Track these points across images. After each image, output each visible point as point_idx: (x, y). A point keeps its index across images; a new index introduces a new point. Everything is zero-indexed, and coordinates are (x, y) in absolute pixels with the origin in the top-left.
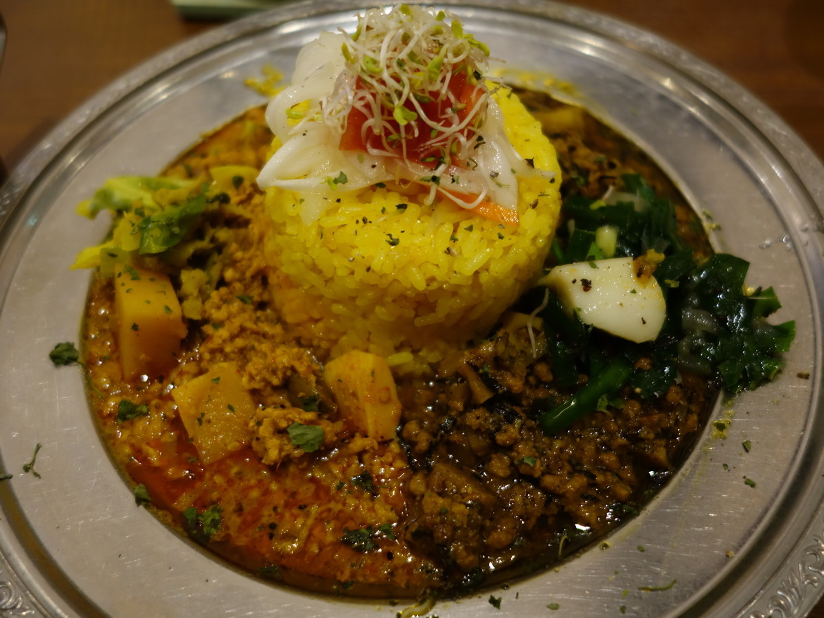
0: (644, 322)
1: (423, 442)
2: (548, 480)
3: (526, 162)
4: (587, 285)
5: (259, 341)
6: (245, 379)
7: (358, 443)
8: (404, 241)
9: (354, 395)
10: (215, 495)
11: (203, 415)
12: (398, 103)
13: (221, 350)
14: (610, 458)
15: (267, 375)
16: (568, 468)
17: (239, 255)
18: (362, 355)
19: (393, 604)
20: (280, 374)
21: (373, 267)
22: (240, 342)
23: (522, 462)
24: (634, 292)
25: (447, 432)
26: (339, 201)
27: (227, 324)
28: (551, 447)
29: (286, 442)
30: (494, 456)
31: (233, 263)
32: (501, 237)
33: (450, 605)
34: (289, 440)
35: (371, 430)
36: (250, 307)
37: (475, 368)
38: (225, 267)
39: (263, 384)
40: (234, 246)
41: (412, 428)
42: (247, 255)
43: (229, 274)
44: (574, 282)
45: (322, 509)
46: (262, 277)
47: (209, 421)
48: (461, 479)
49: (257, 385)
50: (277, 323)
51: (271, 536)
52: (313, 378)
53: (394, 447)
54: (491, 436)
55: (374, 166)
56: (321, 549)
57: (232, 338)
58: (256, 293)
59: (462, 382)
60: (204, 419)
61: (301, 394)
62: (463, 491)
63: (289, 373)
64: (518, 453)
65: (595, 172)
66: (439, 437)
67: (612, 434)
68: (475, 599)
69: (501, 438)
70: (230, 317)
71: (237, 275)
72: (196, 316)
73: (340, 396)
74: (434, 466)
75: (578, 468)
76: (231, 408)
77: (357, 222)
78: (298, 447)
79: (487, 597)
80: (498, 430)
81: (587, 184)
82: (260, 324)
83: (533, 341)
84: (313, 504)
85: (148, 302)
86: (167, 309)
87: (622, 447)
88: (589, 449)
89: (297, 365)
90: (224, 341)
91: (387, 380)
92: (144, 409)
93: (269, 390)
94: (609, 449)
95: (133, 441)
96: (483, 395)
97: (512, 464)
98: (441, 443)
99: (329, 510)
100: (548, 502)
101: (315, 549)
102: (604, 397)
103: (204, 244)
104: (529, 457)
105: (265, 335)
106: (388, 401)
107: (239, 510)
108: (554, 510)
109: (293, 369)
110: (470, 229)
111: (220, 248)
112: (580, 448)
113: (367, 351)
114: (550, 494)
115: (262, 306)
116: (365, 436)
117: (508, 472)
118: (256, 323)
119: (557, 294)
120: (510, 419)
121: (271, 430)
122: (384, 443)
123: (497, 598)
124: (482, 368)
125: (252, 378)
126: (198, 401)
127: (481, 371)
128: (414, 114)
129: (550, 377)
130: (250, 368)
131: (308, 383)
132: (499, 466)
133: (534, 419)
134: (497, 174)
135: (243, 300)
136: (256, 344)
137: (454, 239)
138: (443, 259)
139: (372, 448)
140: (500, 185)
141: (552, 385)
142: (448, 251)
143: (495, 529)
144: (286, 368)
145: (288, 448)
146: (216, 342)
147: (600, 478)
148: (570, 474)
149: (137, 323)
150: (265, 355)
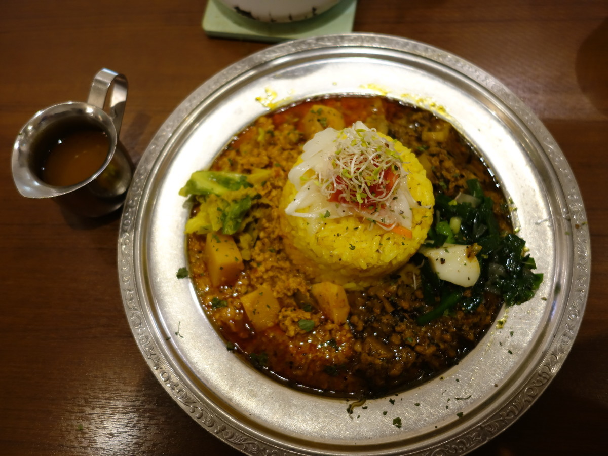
0: (469, 279)
1: (361, 326)
2: (418, 348)
3: (417, 204)
4: (443, 261)
5: (280, 272)
6: (275, 294)
7: (330, 326)
8: (357, 246)
9: (328, 303)
10: (263, 347)
11: (255, 310)
12: (359, 191)
13: (262, 277)
14: (448, 337)
15: (285, 291)
16: (428, 342)
17: (267, 225)
18: (332, 285)
19: (348, 401)
20: (292, 292)
21: (342, 259)
22: (271, 273)
23: (406, 339)
24: (465, 265)
25: (372, 323)
26: (325, 224)
27: (264, 264)
28: (420, 331)
29: (297, 327)
30: (393, 334)
31: (264, 229)
32: (403, 244)
33: (372, 401)
34: (299, 327)
35: (336, 320)
36: (274, 254)
37: (387, 299)
38: (260, 230)
39: (283, 295)
40: (264, 221)
41: (355, 318)
42: (272, 226)
43: (262, 234)
44: (437, 260)
45: (313, 355)
46: (280, 238)
47: (258, 313)
48: (378, 347)
49: (281, 296)
50: (286, 260)
51: (291, 367)
52: (308, 294)
53: (346, 327)
54: (393, 328)
55: (344, 211)
56: (314, 374)
57: (267, 271)
58: (276, 246)
59: (380, 303)
60: (256, 312)
61: (302, 302)
62: (379, 352)
63: (296, 291)
64: (405, 335)
65: (453, 182)
66: (368, 325)
67: (449, 327)
68: (383, 399)
69: (398, 329)
70: (265, 260)
71: (266, 235)
72: (247, 259)
73: (320, 301)
74: (366, 338)
75: (432, 341)
76: (268, 306)
77: (335, 235)
78: (303, 329)
79: (388, 398)
80: (397, 325)
81: (448, 189)
82: (279, 262)
83: (415, 281)
84: (309, 353)
85: (227, 256)
86: (236, 259)
87: (454, 332)
88: (438, 333)
89: (300, 287)
90: (263, 273)
91: (344, 296)
92: (225, 303)
93: (286, 297)
94: (447, 332)
95: (222, 319)
96: (390, 308)
97: (402, 339)
98: (369, 327)
99: (317, 356)
100: (417, 357)
101: (311, 374)
102: (447, 310)
103: (250, 219)
104: (410, 337)
105: (282, 268)
106: (344, 306)
107: (275, 354)
108: (420, 360)
109: (298, 290)
110: (388, 239)
111: (256, 220)
112: (434, 332)
113: (333, 282)
114: (419, 355)
115: (279, 252)
116: (333, 322)
117: (400, 343)
118: (277, 262)
119: (428, 261)
120: (402, 320)
121: (291, 322)
122: (342, 325)
123: (393, 400)
124: (390, 298)
125: (278, 293)
126: (253, 304)
127: (390, 300)
128: (366, 195)
129: (422, 297)
130: (277, 288)
131: (306, 297)
132: (396, 339)
133: (414, 319)
134: (403, 212)
135: (271, 251)
136: (279, 275)
137: (380, 244)
138: (375, 255)
139: (337, 328)
140: (404, 218)
141: (422, 300)
142: (378, 251)
143: (393, 368)
144: (294, 290)
145: (298, 329)
146: (259, 274)
147: (442, 346)
148: (429, 345)
149: (222, 266)
150: (284, 282)
